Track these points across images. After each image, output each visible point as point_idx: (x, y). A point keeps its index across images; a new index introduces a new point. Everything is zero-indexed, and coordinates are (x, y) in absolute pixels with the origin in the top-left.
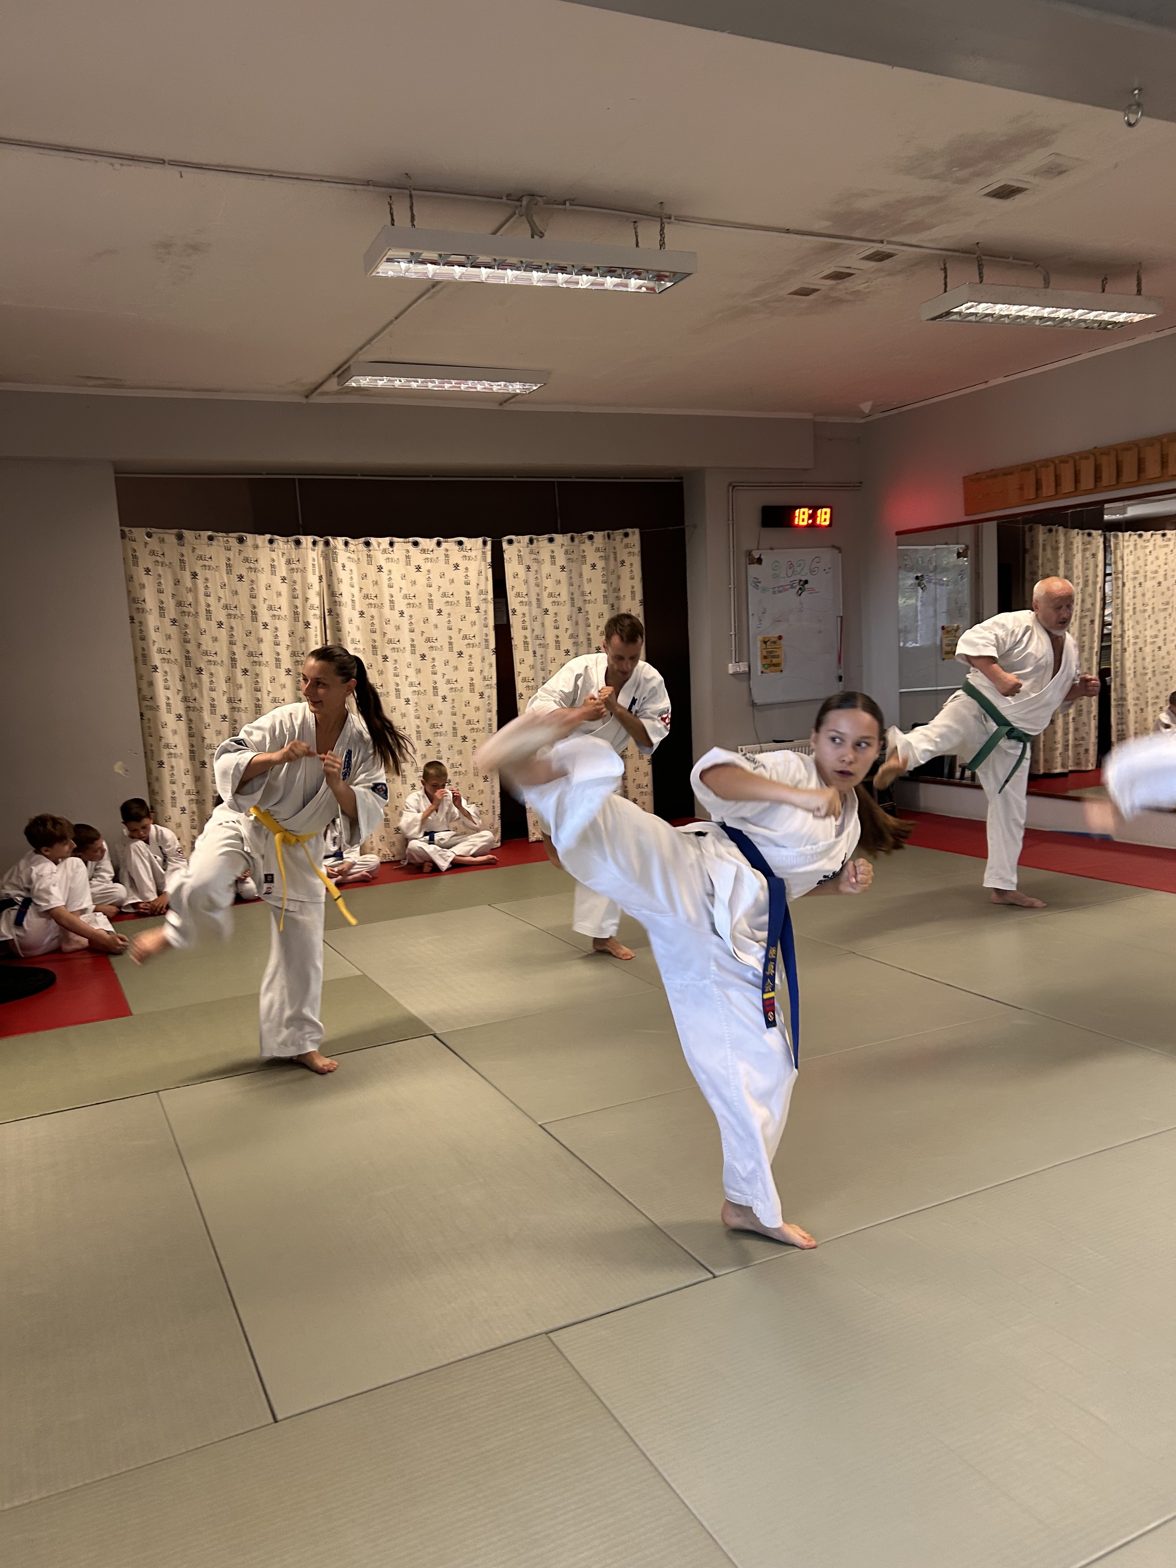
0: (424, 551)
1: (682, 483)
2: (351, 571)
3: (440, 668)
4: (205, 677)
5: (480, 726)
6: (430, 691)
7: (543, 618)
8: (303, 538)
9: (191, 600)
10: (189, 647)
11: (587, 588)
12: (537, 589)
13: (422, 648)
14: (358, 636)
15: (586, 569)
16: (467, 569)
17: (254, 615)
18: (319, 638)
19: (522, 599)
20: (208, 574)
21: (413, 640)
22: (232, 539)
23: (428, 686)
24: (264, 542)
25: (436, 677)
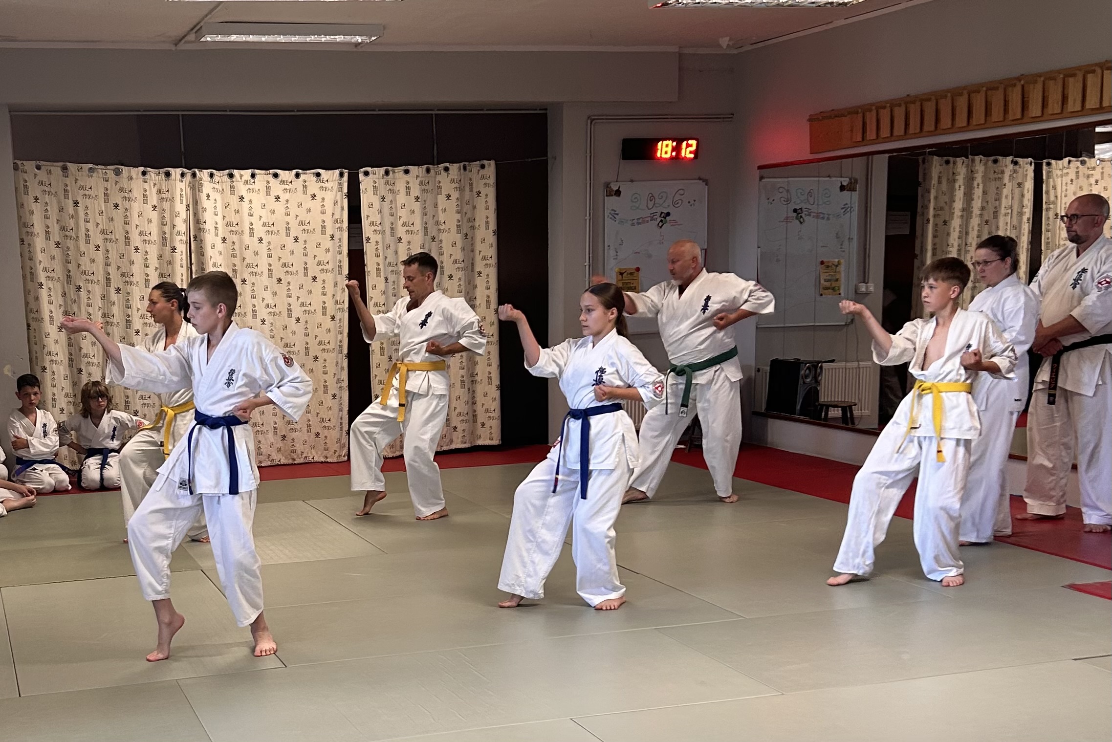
0: (283, 182)
1: (546, 114)
2: (215, 200)
3: (295, 292)
4: (83, 294)
5: (330, 347)
6: (285, 313)
7: (396, 246)
8: (172, 170)
9: (73, 226)
10: (70, 267)
11: (442, 217)
12: (392, 219)
14: (219, 260)
15: (441, 199)
16: (323, 199)
17: (127, 239)
18: (184, 262)
19: (376, 228)
20: (88, 202)
21: (270, 265)
22: (110, 171)
23: (282, 308)
24: (137, 174)
25: (290, 300)
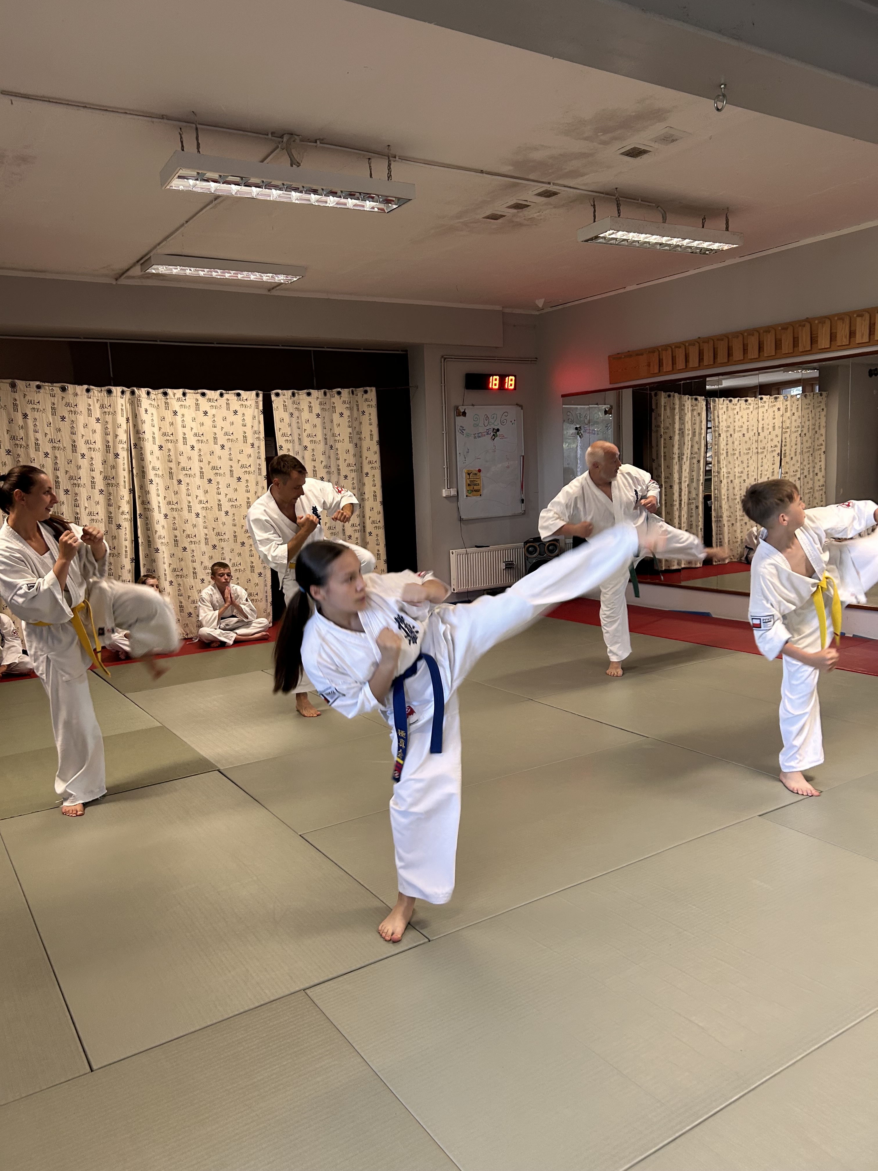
0: (209, 400)
1: (407, 354)
2: (152, 414)
3: (223, 490)
6: (216, 508)
7: (304, 454)
8: (113, 389)
9: (23, 436)
11: (337, 431)
12: (299, 431)
13: (209, 474)
14: (158, 464)
15: (336, 417)
16: (243, 414)
17: (74, 448)
18: (126, 466)
19: (286, 438)
20: (37, 415)
21: (202, 468)
22: (56, 388)
23: (214, 504)
24: (82, 391)
25: (220, 497)
